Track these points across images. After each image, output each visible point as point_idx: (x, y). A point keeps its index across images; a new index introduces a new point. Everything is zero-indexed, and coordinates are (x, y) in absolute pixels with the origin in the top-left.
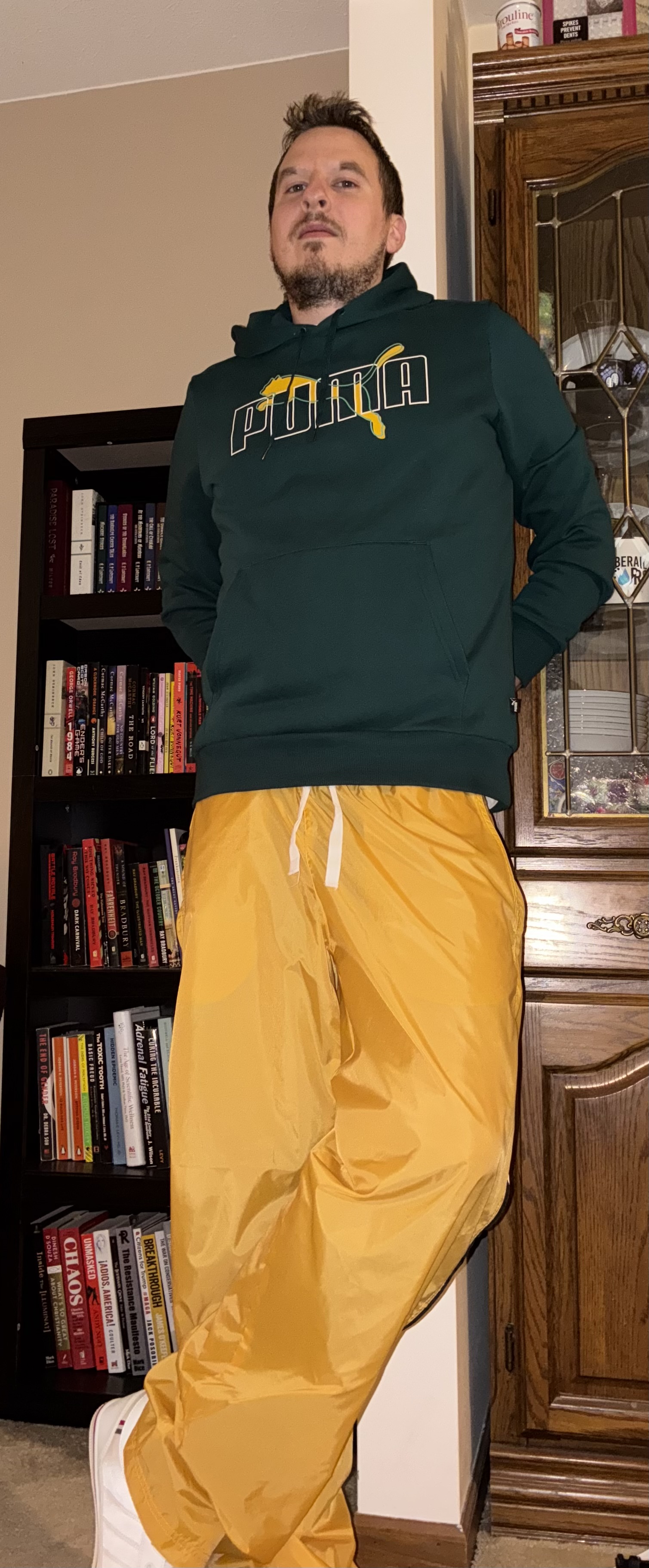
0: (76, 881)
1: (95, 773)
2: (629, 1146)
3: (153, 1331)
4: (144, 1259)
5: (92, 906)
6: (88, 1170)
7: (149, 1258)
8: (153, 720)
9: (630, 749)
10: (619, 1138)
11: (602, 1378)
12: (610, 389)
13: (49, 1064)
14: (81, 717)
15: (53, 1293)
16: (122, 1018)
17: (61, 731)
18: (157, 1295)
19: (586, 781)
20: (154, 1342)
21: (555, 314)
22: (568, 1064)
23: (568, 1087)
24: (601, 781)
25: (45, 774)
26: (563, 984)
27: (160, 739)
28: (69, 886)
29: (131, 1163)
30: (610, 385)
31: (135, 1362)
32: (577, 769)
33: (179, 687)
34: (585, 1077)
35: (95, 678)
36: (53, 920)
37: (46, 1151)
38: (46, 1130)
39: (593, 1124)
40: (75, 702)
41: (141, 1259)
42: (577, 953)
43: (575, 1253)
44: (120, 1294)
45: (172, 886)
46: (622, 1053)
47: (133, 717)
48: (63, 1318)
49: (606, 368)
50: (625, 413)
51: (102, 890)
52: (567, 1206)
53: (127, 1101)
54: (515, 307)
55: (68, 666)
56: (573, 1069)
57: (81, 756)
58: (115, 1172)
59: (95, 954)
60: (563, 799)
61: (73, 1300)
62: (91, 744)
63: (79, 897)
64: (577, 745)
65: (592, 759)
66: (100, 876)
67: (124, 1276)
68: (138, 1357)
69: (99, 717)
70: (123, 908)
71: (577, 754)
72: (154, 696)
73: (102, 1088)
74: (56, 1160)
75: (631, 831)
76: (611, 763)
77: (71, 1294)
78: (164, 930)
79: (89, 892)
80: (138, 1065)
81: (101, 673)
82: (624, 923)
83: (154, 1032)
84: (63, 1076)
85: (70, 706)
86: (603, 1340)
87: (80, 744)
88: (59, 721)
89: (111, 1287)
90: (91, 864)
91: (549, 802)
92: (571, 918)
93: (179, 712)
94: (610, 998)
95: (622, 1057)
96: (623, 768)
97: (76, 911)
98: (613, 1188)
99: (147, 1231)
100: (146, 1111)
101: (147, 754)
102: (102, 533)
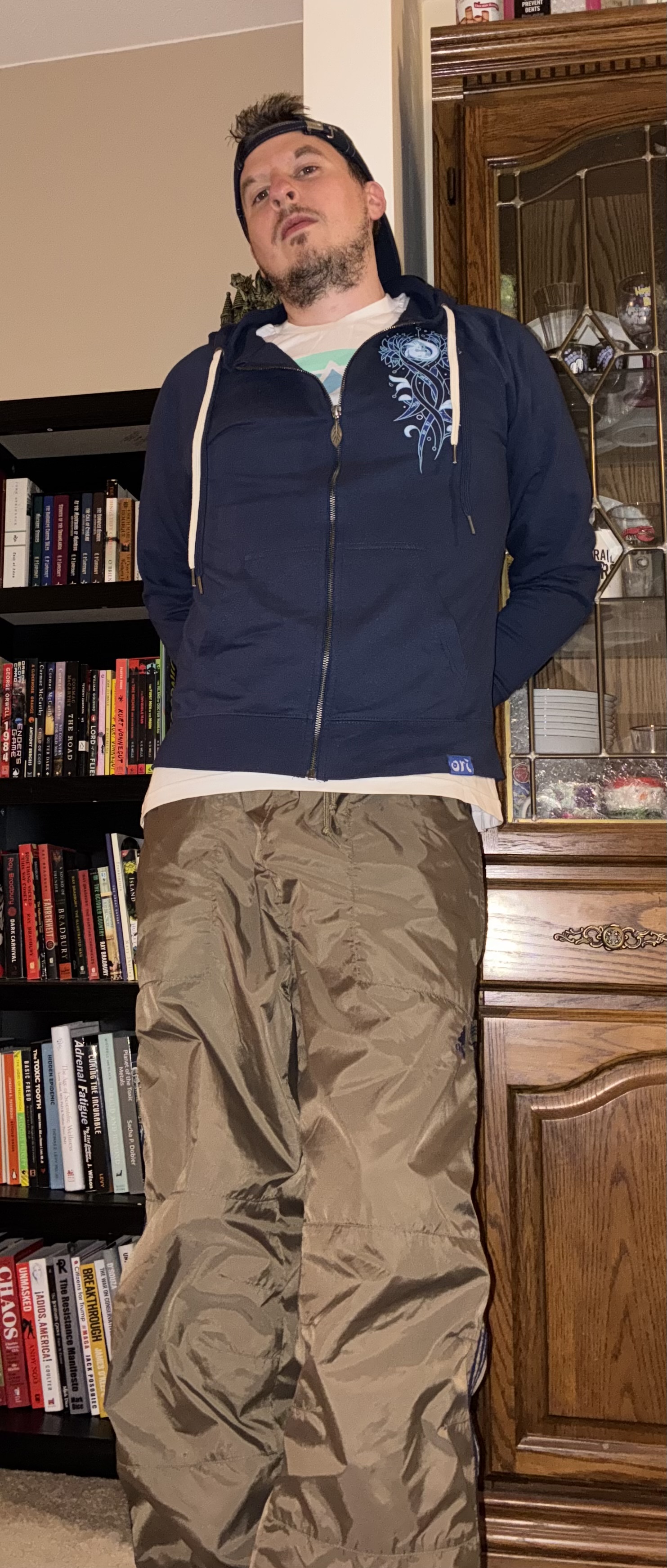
0: (12, 889)
1: (32, 775)
2: (600, 1172)
3: (92, 1366)
4: (82, 1290)
5: (29, 915)
6: (24, 1194)
7: (89, 1289)
8: (94, 719)
9: (598, 751)
10: (589, 1163)
11: (572, 1418)
12: (576, 375)
14: (18, 716)
16: (61, 1034)
18: (98, 1329)
19: (552, 785)
20: (93, 1378)
21: (518, 297)
22: (536, 1084)
23: (534, 1108)
24: (568, 784)
26: (528, 998)
27: (100, 739)
28: (5, 894)
29: (69, 1188)
30: (575, 371)
31: (73, 1400)
32: (543, 772)
33: (121, 684)
34: (552, 1097)
35: (33, 675)
39: (561, 1146)
40: (12, 701)
41: (80, 1290)
42: (544, 965)
43: (543, 1284)
44: (57, 1327)
45: (113, 894)
46: (591, 1072)
47: (72, 716)
49: (571, 352)
50: (591, 400)
51: (39, 898)
52: (534, 1234)
53: (65, 1121)
54: (476, 289)
55: (4, 662)
56: (540, 1089)
57: (18, 757)
58: (53, 1196)
59: (32, 966)
60: (528, 802)
61: (7, 1333)
62: (29, 744)
63: (15, 905)
64: (542, 746)
65: (559, 761)
66: (38, 883)
67: (61, 1308)
68: (76, 1395)
69: (37, 716)
70: (62, 917)
71: (543, 756)
72: (94, 694)
73: (39, 1108)
75: (598, 837)
76: (578, 766)
77: (5, 1327)
78: (105, 940)
79: (25, 900)
80: (78, 1083)
81: (39, 669)
82: (592, 934)
83: (94, 1048)
85: (7, 704)
86: (573, 1378)
87: (16, 744)
89: (48, 1320)
90: (28, 871)
91: (514, 807)
92: (537, 930)
93: (121, 711)
94: (578, 1013)
95: (591, 1076)
96: (591, 771)
97: (13, 921)
98: (583, 1215)
99: (86, 1260)
100: (86, 1132)
101: (87, 755)
102: (38, 525)
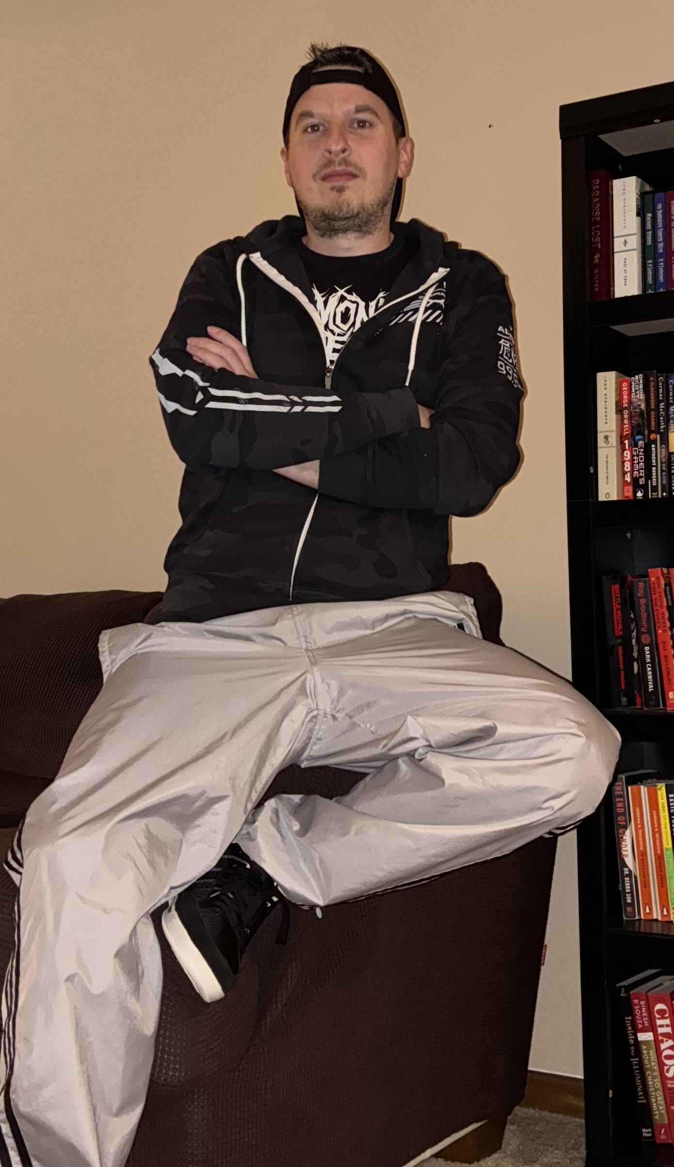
0: (644, 616)
1: (658, 495)
5: (664, 642)
13: (626, 814)
14: (639, 433)
15: (646, 1062)
17: (617, 450)
25: (602, 498)
28: (637, 620)
35: (652, 389)
36: (621, 658)
37: (629, 909)
38: (628, 886)
40: (631, 417)
48: (658, 1090)
55: (620, 377)
57: (641, 477)
59: (671, 695)
62: (651, 463)
63: (649, 632)
66: (671, 609)
69: (659, 433)
74: (640, 919)
79: (659, 627)
81: (658, 382)
84: (643, 828)
85: (626, 421)
87: (638, 463)
88: (613, 439)
90: (660, 597)
97: (647, 648)
102: (649, 226)
